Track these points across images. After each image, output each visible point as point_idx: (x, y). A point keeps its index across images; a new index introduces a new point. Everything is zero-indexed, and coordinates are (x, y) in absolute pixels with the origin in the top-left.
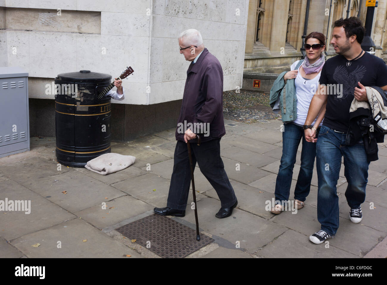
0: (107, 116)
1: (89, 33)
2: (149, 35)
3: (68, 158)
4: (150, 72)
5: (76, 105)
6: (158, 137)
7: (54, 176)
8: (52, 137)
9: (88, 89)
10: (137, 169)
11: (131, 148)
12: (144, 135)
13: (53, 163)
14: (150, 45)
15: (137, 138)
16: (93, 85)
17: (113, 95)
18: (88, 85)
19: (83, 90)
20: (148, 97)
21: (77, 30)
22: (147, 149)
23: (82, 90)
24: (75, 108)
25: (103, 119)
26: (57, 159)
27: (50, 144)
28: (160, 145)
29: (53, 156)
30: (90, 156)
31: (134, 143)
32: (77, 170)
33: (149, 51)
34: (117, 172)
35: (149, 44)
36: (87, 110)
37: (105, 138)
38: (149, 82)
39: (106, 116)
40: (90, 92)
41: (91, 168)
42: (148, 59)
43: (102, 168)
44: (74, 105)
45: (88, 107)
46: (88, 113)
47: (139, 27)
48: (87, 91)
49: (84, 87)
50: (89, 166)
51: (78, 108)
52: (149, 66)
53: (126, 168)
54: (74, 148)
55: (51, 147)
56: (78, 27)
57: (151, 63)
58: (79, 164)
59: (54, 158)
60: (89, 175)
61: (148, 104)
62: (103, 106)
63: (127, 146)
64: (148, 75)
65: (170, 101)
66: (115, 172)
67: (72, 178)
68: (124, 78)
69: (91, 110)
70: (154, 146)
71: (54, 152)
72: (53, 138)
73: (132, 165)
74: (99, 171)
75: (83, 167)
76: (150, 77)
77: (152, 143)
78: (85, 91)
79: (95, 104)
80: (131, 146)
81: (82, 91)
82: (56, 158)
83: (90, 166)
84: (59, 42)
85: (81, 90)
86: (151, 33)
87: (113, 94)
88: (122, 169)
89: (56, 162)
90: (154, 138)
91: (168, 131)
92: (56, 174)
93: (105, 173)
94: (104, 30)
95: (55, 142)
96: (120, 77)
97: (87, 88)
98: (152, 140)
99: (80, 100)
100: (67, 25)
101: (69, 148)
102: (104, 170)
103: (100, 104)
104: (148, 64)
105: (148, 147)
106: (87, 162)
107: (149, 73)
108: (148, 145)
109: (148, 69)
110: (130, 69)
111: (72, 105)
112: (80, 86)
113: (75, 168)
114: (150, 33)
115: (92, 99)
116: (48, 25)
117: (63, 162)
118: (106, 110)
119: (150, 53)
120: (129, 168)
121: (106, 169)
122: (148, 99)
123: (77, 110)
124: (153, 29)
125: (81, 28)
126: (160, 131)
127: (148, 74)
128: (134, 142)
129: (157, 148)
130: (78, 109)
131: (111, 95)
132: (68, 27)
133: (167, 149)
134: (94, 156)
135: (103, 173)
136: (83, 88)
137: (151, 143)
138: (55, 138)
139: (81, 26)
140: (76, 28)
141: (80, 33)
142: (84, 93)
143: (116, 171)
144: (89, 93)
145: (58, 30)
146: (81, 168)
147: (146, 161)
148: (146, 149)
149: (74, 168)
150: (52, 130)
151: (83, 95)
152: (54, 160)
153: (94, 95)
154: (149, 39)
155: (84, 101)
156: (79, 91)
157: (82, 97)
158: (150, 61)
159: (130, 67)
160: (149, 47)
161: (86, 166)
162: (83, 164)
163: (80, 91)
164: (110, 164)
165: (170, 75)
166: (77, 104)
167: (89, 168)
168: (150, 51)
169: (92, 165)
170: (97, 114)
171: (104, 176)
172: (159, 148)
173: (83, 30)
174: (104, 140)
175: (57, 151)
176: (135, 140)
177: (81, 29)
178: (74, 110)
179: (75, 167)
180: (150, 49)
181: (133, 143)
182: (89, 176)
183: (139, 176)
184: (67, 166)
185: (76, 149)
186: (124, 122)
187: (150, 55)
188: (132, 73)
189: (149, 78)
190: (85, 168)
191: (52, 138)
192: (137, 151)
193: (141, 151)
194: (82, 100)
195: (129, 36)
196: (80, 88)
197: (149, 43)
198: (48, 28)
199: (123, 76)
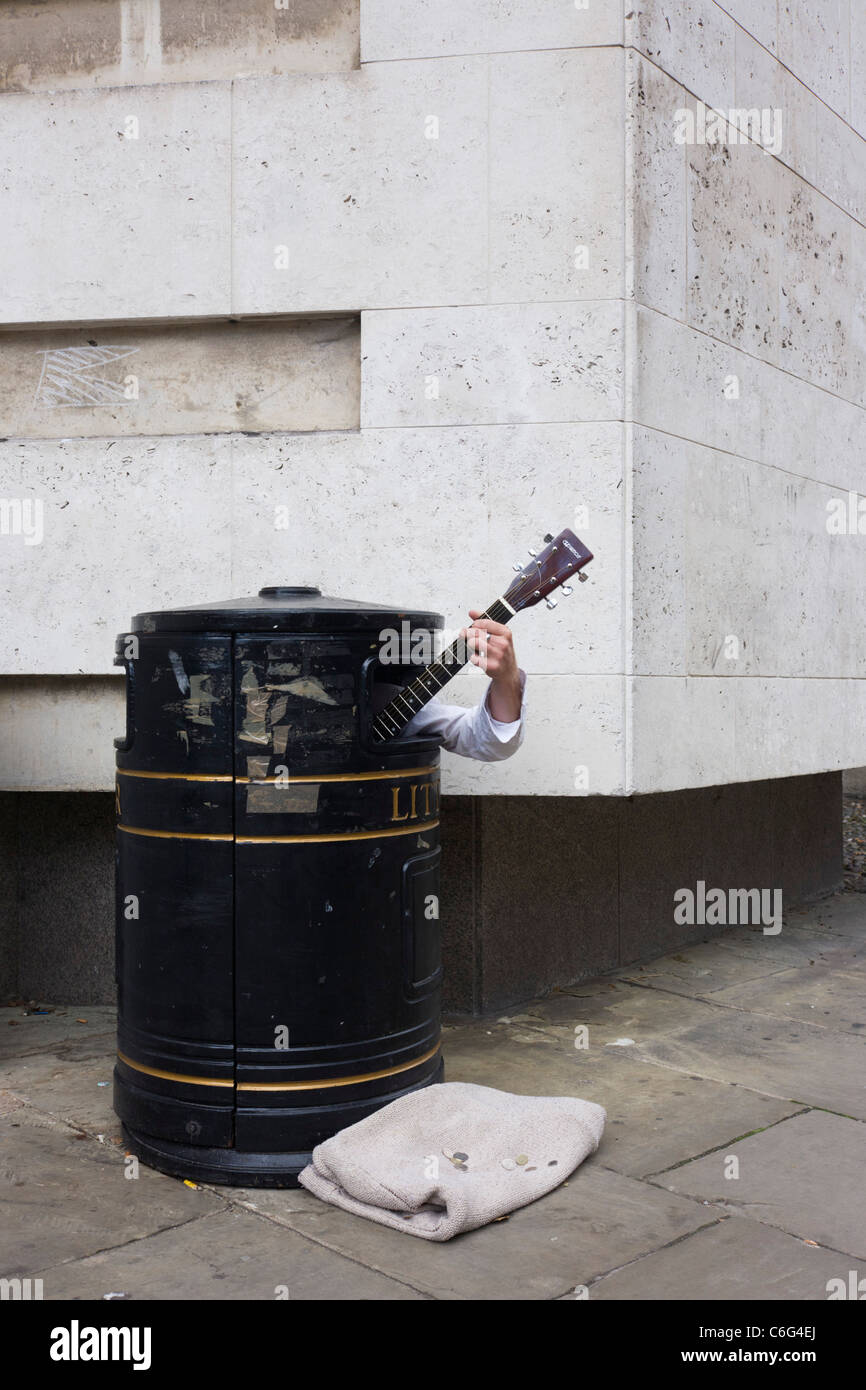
0: (426, 845)
1: (293, 433)
2: (624, 413)
3: (193, 1127)
4: (636, 611)
5: (244, 773)
6: (648, 992)
7: (100, 1259)
8: (97, 1004)
9: (318, 675)
10: (634, 1185)
11: (532, 1051)
12: (574, 981)
13: (96, 1160)
14: (630, 464)
15: (540, 998)
16: (345, 652)
17: (450, 727)
18: (317, 651)
19: (288, 679)
20: (629, 751)
21: (235, 424)
22: (619, 1054)
23: (279, 683)
24: (234, 797)
25: (406, 867)
26: (118, 1131)
27: (84, 1040)
28: (684, 1030)
29: (100, 1112)
30: (328, 1109)
31: (540, 1025)
32: (252, 1206)
33: (623, 494)
34: (511, 1213)
35: (624, 459)
36: (308, 805)
37: (416, 985)
38: (629, 670)
39: (424, 850)
40: (327, 691)
41: (342, 1189)
42: (623, 541)
43: (418, 1194)
44: (228, 779)
45: (316, 790)
46: (316, 826)
47: (564, 372)
48: (310, 689)
49: (295, 662)
50: (321, 1176)
51: (257, 792)
52: (629, 576)
53: (561, 1185)
54: (234, 1057)
55: (88, 1058)
56: (239, 404)
57: (636, 560)
58: (263, 1161)
59: (104, 1124)
60: (335, 1248)
61: (628, 791)
62: (405, 784)
63: (502, 1039)
64: (622, 627)
65: (725, 782)
66: (504, 1218)
67: (221, 1277)
68: (533, 601)
69: (335, 809)
70: (655, 1037)
71: (106, 1085)
72: (103, 1009)
73: (587, 1160)
74: (393, 1211)
75: (288, 1181)
76: (635, 640)
77: (635, 1021)
78: (296, 688)
79: (357, 772)
80: (528, 1039)
81: (283, 688)
82: (117, 1121)
83: (332, 1177)
84: (140, 481)
85: (277, 680)
86: (629, 398)
87: (456, 721)
88: (541, 1192)
89: (114, 1150)
90: (629, 997)
91: (679, 959)
92: (113, 1238)
93: (446, 1226)
94: (376, 403)
95: (115, 1027)
96: (507, 597)
97: (314, 669)
98: (626, 1004)
99: (266, 742)
100: (183, 399)
101: (198, 1057)
102: (434, 1205)
103: (391, 768)
104: (623, 566)
105: (624, 1042)
106: (310, 1149)
107: (630, 614)
108: (620, 1034)
109: (623, 598)
110: (566, 544)
111: (220, 779)
112: (271, 657)
113: (234, 1194)
114: (624, 397)
115: (344, 736)
116: (86, 407)
117: (160, 1153)
118: (420, 810)
119: (629, 508)
120: (580, 1182)
121: (445, 1195)
122: (629, 763)
123: (250, 810)
124: (640, 378)
125: (254, 408)
126: (641, 962)
127: (624, 621)
128: (534, 1019)
129: (677, 1048)
130: (256, 803)
131: (443, 727)
132: (190, 407)
133: (739, 1051)
134: (351, 1105)
135: (424, 1225)
136: (288, 669)
137: (628, 1023)
138: (114, 1010)
139: (256, 397)
140: (230, 410)
141: (250, 434)
142: (293, 699)
143: (507, 1208)
144: (325, 698)
145: (140, 429)
146: (271, 1193)
147: (663, 1131)
148: (620, 1058)
149: (226, 1191)
150: (96, 968)
151: (289, 711)
152: (101, 1137)
153: (354, 708)
154: (624, 429)
155: (293, 746)
156: (266, 690)
157: (281, 722)
158: (630, 552)
159: (569, 535)
160: (624, 473)
161: (306, 1177)
162: (285, 1161)
163: (270, 687)
164: (450, 1154)
165: (719, 643)
166: (252, 771)
167: (327, 1191)
168: (629, 496)
169: (346, 1171)
170: (370, 830)
171: (442, 1251)
172: (690, 1046)
173: (264, 417)
174: (412, 1002)
175: (121, 1077)
176: (540, 1007)
177: (256, 415)
178: (231, 808)
179: (235, 1185)
180: (629, 487)
181: (531, 1023)
182: (338, 1253)
183: (671, 1244)
184: (183, 1179)
185: (244, 1063)
186: (478, 906)
187: (629, 518)
188: (582, 570)
189: (629, 645)
190: (299, 1186)
191: (97, 1008)
192: (577, 1069)
193: (602, 1066)
194: (281, 745)
195: (515, 422)
196: (271, 670)
197: (623, 453)
198: (85, 423)
199: (530, 591)
